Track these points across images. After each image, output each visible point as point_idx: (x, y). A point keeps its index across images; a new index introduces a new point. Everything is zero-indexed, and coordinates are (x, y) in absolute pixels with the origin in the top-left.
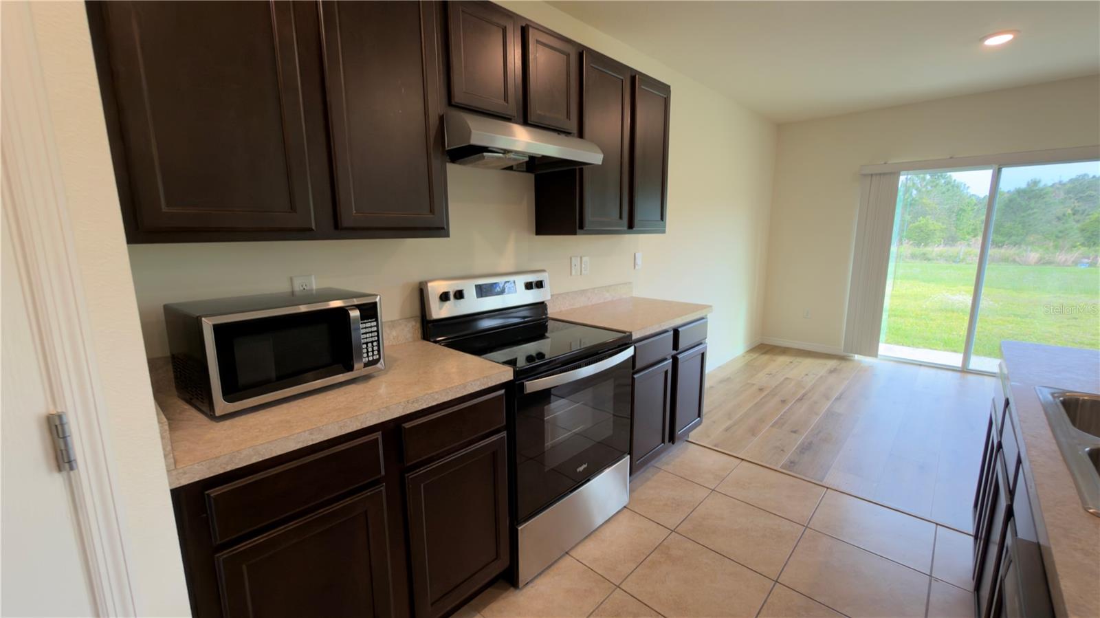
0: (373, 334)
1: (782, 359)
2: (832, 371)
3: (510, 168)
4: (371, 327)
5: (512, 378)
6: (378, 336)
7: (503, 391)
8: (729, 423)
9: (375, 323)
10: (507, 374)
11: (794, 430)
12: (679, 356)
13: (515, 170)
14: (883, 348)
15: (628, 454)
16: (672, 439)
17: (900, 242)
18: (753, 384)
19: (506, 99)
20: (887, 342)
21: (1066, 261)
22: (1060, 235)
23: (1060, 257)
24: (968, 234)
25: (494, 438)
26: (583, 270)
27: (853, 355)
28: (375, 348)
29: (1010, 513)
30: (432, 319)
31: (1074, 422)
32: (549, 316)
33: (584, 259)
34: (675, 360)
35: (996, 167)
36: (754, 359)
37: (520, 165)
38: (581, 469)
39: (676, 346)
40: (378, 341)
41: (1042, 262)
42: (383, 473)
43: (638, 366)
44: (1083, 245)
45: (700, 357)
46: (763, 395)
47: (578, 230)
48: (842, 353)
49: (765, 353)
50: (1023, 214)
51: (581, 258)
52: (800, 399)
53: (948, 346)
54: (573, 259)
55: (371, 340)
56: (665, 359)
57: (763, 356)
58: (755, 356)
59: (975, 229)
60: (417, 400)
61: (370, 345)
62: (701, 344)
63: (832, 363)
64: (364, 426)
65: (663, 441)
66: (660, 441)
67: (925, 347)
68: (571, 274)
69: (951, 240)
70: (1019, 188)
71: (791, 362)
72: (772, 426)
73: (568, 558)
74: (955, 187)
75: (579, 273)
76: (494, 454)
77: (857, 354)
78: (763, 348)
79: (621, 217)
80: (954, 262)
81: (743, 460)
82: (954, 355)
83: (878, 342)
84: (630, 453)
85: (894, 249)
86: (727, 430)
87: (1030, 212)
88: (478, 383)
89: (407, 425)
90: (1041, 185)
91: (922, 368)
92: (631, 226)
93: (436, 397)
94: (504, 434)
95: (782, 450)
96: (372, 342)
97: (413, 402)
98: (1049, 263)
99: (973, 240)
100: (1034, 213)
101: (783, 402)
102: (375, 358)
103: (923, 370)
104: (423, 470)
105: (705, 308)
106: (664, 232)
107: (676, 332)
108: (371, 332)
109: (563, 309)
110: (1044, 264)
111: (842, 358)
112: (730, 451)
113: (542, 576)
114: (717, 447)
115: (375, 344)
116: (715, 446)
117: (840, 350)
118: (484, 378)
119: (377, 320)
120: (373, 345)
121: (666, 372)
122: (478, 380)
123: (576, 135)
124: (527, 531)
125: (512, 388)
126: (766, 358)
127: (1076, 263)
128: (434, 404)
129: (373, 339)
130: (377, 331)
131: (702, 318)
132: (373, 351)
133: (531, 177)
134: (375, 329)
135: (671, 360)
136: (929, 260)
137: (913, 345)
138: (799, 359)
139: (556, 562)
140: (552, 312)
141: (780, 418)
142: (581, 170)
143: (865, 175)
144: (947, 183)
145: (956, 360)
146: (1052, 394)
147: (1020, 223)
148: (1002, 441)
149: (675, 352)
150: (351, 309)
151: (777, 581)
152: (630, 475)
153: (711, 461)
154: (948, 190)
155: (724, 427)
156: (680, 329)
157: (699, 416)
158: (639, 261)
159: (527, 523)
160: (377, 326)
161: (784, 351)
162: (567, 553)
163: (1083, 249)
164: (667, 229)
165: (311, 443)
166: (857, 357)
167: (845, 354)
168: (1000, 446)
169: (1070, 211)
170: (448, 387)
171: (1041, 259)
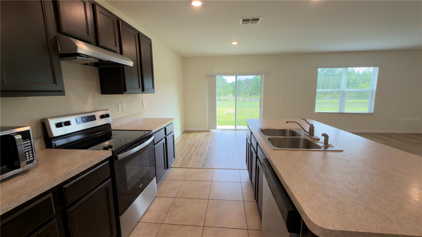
0: (28, 147)
1: (192, 134)
2: (207, 136)
3: (86, 64)
4: (27, 143)
5: (111, 155)
6: (32, 148)
7: (108, 161)
8: (182, 158)
9: (29, 141)
10: (109, 154)
11: (202, 155)
12: (167, 137)
13: (88, 65)
14: (218, 127)
15: (155, 176)
16: (168, 168)
17: (218, 96)
18: (186, 144)
19: (88, 33)
20: (218, 125)
21: (247, 100)
22: (246, 93)
23: (247, 99)
24: (228, 93)
25: (106, 182)
26: (123, 108)
27: (210, 130)
28: (31, 154)
29: (257, 157)
30: (53, 137)
31: (264, 134)
32: (112, 129)
33: (124, 104)
34: (166, 138)
35: (236, 75)
36: (184, 136)
37: (91, 63)
38: (140, 186)
39: (166, 134)
40: (32, 150)
42: (55, 213)
43: (155, 143)
44: (250, 96)
45: (172, 137)
46: (190, 147)
47: (124, 92)
48: (208, 130)
49: (187, 133)
51: (122, 104)
52: (201, 146)
53: (231, 124)
54: (119, 104)
55: (28, 150)
56: (162, 139)
57: (186, 134)
58: (184, 135)
59: (229, 92)
60: (70, 173)
61: (27, 153)
62: (172, 132)
63: (206, 133)
64: (42, 192)
65: (165, 169)
66: (164, 169)
67: (226, 125)
68: (119, 111)
69: (225, 95)
71: (195, 135)
72: (195, 155)
73: (139, 223)
74: (224, 80)
75: (122, 110)
76: (107, 189)
77: (211, 129)
78: (186, 132)
79: (139, 87)
80: (226, 101)
81: (190, 168)
82: (233, 126)
83: (216, 125)
84: (156, 176)
85: (217, 98)
86: (182, 160)
87: (239, 87)
88: (98, 159)
89: (65, 186)
91: (227, 131)
92: (143, 90)
93: (79, 169)
94: (110, 180)
95: (200, 162)
96: (28, 151)
97: (68, 174)
99: (229, 95)
101: (196, 147)
102: (31, 159)
104: (75, 206)
105: (171, 120)
106: (154, 93)
107: (165, 128)
108: (27, 146)
109: (117, 126)
111: (208, 131)
112: (185, 166)
113: (131, 234)
115: (30, 152)
116: (180, 166)
117: (207, 129)
118: (100, 157)
119: (30, 140)
120: (29, 153)
121: (164, 144)
122: (97, 158)
123: (119, 53)
124: (123, 218)
125: (112, 159)
126: (188, 135)
127: (249, 100)
128: (78, 173)
129: (29, 150)
130: (31, 145)
131: (172, 123)
132: (29, 156)
133: (97, 68)
134: (30, 144)
135: (165, 139)
136: (221, 101)
137: (223, 125)
138: (197, 134)
139: (135, 227)
140: (113, 127)
141: (197, 153)
142: (123, 68)
143: (208, 76)
144: (222, 79)
145: (233, 127)
146: (259, 129)
148: (252, 142)
149: (165, 136)
150: (15, 135)
151: (209, 199)
152: (157, 183)
153: (180, 171)
154: (223, 81)
155: (181, 159)
156: (166, 127)
157: (174, 157)
158: (144, 104)
159: (123, 215)
160: (31, 142)
161: (192, 132)
162: (138, 222)
163: (250, 97)
164: (155, 92)
165: (10, 209)
166: (212, 130)
167: (209, 130)
168: (251, 144)
169: (247, 88)
170: (84, 164)
171: (243, 99)
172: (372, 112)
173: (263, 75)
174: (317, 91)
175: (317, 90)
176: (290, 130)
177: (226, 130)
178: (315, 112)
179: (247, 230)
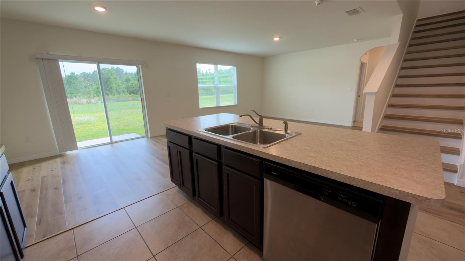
20: (80, 141)
23: (93, 100)
27: (65, 152)
35: (97, 63)
41: (88, 103)
48: (60, 154)
50: (74, 85)
67: (86, 140)
70: (68, 75)
71: (35, 168)
83: (76, 142)
87: (75, 84)
90: (75, 74)
98: (90, 103)
100: (77, 85)
103: (99, 148)
110: (89, 103)
111: (61, 156)
114: (45, 237)
117: (58, 152)
127: (97, 102)
145: (107, 140)
147: (74, 89)
157: (25, 226)
163: (97, 98)
166: (68, 153)
167: (62, 153)
171: (87, 102)
172: (236, 104)
173: (140, 65)
174: (199, 87)
175: (199, 85)
176: (232, 126)
177: (96, 146)
178: (200, 108)
179: (232, 258)
